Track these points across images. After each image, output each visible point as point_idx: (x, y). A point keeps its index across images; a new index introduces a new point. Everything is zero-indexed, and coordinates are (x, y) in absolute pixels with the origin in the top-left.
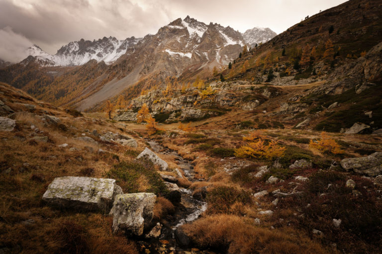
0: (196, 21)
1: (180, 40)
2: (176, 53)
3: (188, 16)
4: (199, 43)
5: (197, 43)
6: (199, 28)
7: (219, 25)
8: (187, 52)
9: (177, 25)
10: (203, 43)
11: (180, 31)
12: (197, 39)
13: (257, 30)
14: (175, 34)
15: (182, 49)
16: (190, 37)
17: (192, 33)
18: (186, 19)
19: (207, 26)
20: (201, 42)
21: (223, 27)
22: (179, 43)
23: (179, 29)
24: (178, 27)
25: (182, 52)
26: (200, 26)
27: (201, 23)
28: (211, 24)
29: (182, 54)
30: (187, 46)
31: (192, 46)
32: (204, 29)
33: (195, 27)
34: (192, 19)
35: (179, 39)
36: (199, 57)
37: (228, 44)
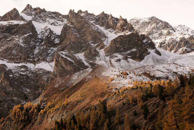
0: (44, 10)
1: (24, 42)
2: (20, 65)
3: (28, 5)
4: (57, 44)
5: (55, 45)
6: (52, 21)
7: (87, 11)
8: (39, 61)
9: (12, 19)
10: (64, 42)
11: (20, 28)
12: (53, 38)
13: (137, 22)
14: (13, 34)
15: (28, 57)
16: (40, 36)
17: (40, 31)
18: (25, 10)
19: (65, 17)
20: (61, 42)
21: (93, 15)
22: (21, 47)
23: (17, 25)
24: (15, 22)
25: (31, 62)
26: (52, 18)
27: (53, 13)
28: (71, 12)
29: (30, 66)
30: (36, 51)
31: (46, 50)
32: (60, 23)
33: (44, 21)
34: (35, 9)
35: (21, 41)
36: (71, 63)
37: (110, 40)
